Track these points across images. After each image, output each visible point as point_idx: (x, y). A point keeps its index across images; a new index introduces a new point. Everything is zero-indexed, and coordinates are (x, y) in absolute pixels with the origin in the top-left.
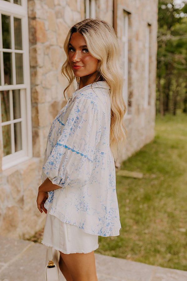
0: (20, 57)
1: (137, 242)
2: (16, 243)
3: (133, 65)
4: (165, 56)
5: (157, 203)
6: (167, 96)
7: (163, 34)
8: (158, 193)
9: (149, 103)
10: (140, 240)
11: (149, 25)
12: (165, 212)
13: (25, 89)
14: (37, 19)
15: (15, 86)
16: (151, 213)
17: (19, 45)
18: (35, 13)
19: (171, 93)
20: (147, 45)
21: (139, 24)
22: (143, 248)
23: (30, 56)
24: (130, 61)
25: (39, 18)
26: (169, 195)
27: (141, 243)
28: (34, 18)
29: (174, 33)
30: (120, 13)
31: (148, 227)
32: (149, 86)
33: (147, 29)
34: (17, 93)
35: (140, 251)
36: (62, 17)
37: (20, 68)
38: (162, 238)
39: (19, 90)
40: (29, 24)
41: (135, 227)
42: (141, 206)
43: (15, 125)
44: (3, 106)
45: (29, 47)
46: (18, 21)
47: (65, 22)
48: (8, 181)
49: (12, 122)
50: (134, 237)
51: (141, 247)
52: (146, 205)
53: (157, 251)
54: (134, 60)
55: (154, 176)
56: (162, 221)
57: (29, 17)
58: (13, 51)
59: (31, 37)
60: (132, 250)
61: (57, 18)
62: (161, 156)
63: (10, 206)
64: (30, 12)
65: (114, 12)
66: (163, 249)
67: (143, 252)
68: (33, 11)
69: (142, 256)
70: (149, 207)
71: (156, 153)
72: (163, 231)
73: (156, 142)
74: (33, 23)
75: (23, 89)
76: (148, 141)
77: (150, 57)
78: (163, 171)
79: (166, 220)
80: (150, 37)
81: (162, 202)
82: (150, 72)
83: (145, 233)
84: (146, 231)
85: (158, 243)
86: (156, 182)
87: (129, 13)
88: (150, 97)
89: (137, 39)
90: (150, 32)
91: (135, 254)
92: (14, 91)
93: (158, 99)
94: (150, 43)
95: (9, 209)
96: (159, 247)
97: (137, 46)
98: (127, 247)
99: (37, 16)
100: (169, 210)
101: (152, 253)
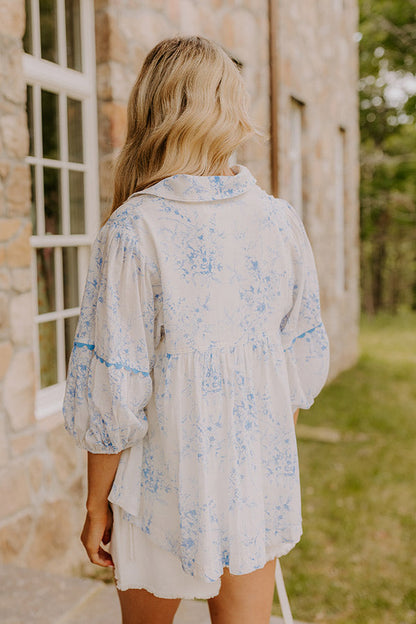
0: (78, 179)
1: (337, 584)
2: (63, 586)
3: (312, 208)
4: (373, 195)
5: (374, 496)
6: (378, 279)
7: (369, 153)
8: (376, 472)
9: (346, 288)
10: (342, 579)
11: (342, 130)
12: (395, 515)
13: (88, 247)
14: (114, 102)
15: (66, 239)
16: (363, 518)
17: (77, 154)
18: (111, 89)
19: (386, 275)
20: (339, 167)
21: (322, 128)
22: (350, 598)
23: (100, 177)
24: (305, 198)
25: (120, 100)
26: (399, 479)
27: (345, 586)
28: (109, 100)
29: (390, 153)
30: (283, 102)
31: (359, 549)
32: (346, 253)
33: (337, 138)
34: (71, 254)
35: (344, 604)
37: (78, 202)
38: (391, 573)
39: (76, 249)
40: (98, 112)
41: (330, 550)
42: (340, 502)
43: (67, 321)
44: (42, 284)
45: (99, 159)
46: (75, 105)
48: (48, 443)
49: (60, 315)
50: (328, 572)
51: (345, 595)
52: (350, 501)
53: (383, 605)
54: (314, 196)
55: (362, 437)
56: (388, 534)
57: (98, 98)
58: (64, 164)
59: (103, 138)
60: (327, 601)
62: (376, 395)
63: (52, 499)
64: (101, 88)
65: (272, 98)
66: (397, 601)
67: (351, 608)
68: (106, 84)
69: (351, 617)
70: (358, 504)
71: (365, 390)
72: (393, 559)
73: (362, 367)
74: (107, 109)
75: (84, 246)
76: (347, 365)
77: (346, 194)
78: (382, 427)
79: (397, 532)
80: (345, 154)
81: (386, 494)
82: (345, 222)
83: (354, 564)
84: (356, 558)
85: (385, 585)
86: (369, 451)
87: (301, 104)
88: (346, 272)
89: (319, 154)
90: (345, 143)
91: (335, 611)
92: (64, 250)
93: (362, 285)
94: (345, 165)
95: (49, 506)
96: (386, 595)
97: (320, 170)
98: (315, 594)
99: (115, 96)
100: (403, 510)
101: (373, 609)
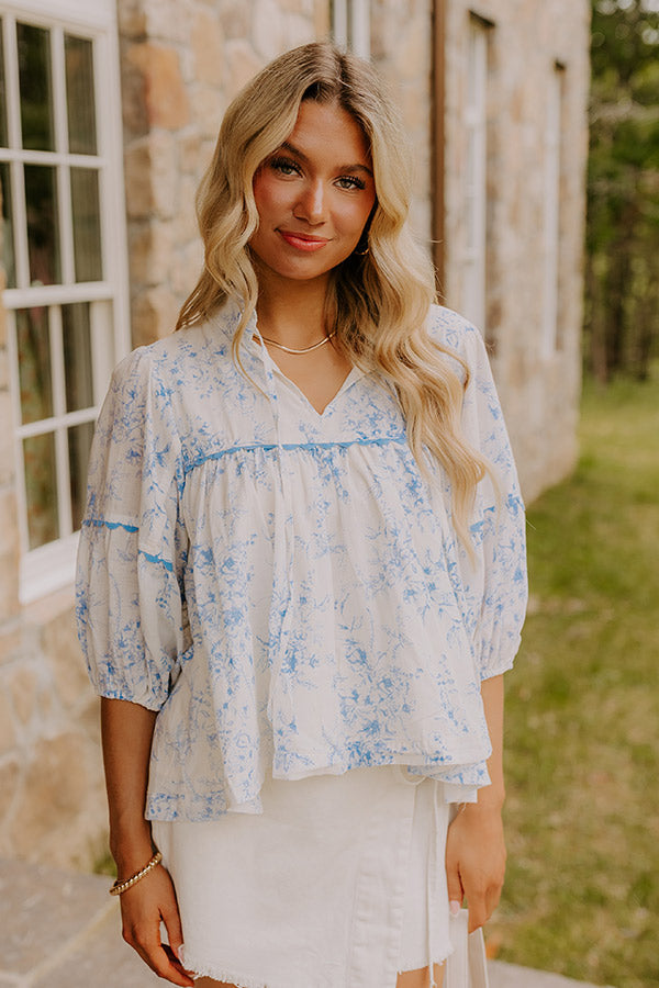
0: (87, 183)
1: (523, 863)
3: (502, 211)
4: (611, 176)
5: (594, 709)
6: (617, 315)
7: (606, 101)
8: (595, 669)
9: (559, 344)
10: (531, 855)
11: (560, 67)
12: (623, 743)
13: (110, 302)
14: (153, 43)
15: (68, 291)
16: (570, 750)
17: (84, 137)
18: (144, 19)
19: (631, 306)
20: (552, 137)
21: (523, 63)
22: (544, 887)
23: (126, 177)
24: (492, 194)
25: (160, 38)
26: (633, 679)
27: (536, 868)
28: (141, 38)
29: (642, 98)
30: (456, 22)
31: (562, 803)
32: (560, 284)
33: (551, 82)
34: (78, 315)
35: (533, 897)
36: (247, 33)
37: (89, 221)
38: (612, 845)
39: (87, 305)
40: (123, 60)
42: (534, 722)
43: (73, 433)
44: (29, 366)
45: (124, 145)
46: (79, 47)
47: (258, 53)
48: (43, 644)
49: (61, 421)
51: (535, 881)
52: (550, 718)
53: (597, 899)
54: (507, 191)
55: (576, 605)
56: (611, 777)
57: (121, 35)
58: (61, 158)
59: (130, 109)
61: (228, 36)
62: (602, 530)
63: (52, 733)
64: (126, 16)
65: (436, 19)
66: (618, 891)
67: (544, 907)
68: (135, 9)
69: (543, 922)
70: (562, 725)
71: (585, 521)
72: (614, 820)
73: (581, 479)
74: (138, 54)
75: (101, 301)
76: (555, 478)
77: (563, 181)
78: (611, 587)
79: (625, 773)
80: (564, 110)
81: (611, 706)
82: (561, 233)
83: (551, 828)
84: (556, 819)
85: (601, 865)
86: (586, 629)
87: (487, 24)
88: (560, 319)
89: (518, 114)
90: (563, 91)
91: (515, 907)
92: (66, 310)
93: (587, 327)
94: (562, 131)
95: (47, 745)
96: (601, 882)
97: (519, 142)
99: (152, 29)
100: (636, 736)
101: (578, 906)
